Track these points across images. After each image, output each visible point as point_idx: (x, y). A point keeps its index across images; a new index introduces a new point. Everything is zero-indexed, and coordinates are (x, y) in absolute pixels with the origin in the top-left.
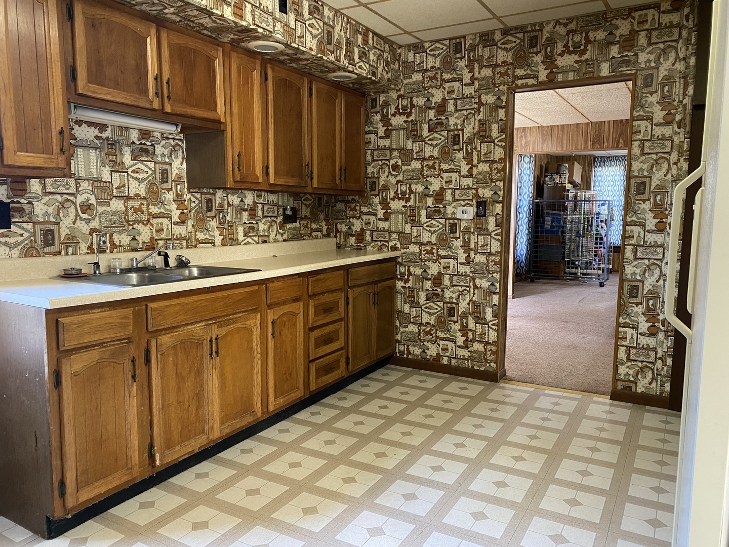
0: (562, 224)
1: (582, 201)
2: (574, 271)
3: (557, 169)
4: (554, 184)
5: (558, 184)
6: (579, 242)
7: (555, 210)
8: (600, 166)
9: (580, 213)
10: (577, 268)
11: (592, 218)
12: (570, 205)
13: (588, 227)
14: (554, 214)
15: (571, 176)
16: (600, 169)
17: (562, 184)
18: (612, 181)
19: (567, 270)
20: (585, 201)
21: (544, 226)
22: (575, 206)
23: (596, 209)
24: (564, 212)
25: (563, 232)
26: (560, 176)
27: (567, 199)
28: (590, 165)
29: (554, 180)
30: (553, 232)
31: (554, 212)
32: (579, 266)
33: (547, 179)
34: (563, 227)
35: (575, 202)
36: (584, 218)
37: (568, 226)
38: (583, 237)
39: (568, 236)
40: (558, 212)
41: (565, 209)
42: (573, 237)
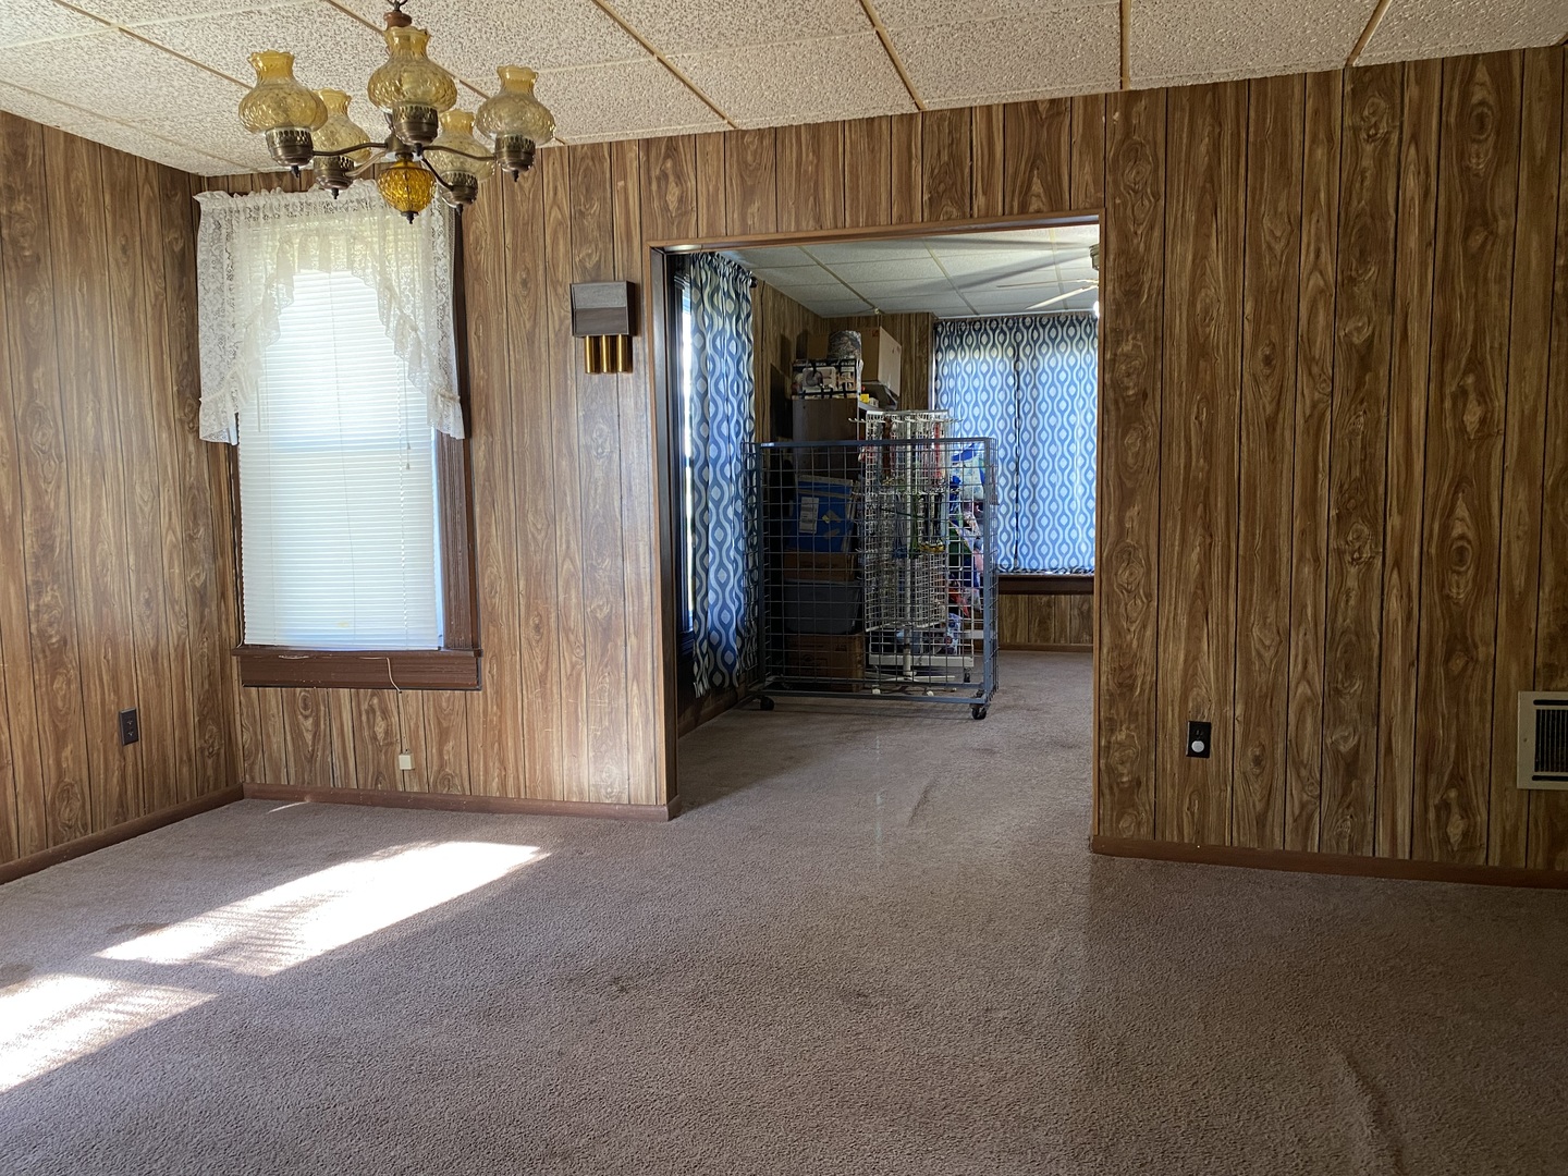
0: (849, 516)
1: (905, 442)
2: (892, 659)
3: (830, 349)
4: (823, 393)
5: (832, 392)
6: (902, 572)
7: (824, 474)
8: (950, 347)
9: (902, 482)
10: (900, 651)
11: (938, 498)
12: (869, 455)
13: (926, 523)
14: (823, 487)
15: (870, 372)
16: (951, 355)
17: (845, 392)
18: (984, 389)
19: (874, 659)
20: (913, 442)
21: (795, 525)
22: (886, 460)
23: (948, 470)
24: (855, 479)
25: (856, 543)
26: (838, 368)
27: (863, 438)
28: (923, 342)
29: (821, 380)
30: (822, 545)
31: (823, 480)
32: (906, 646)
33: (800, 377)
34: (854, 528)
35: (886, 448)
36: (914, 498)
37: (870, 524)
38: (914, 557)
39: (868, 555)
40: (837, 481)
41: (855, 471)
42: (885, 557)
